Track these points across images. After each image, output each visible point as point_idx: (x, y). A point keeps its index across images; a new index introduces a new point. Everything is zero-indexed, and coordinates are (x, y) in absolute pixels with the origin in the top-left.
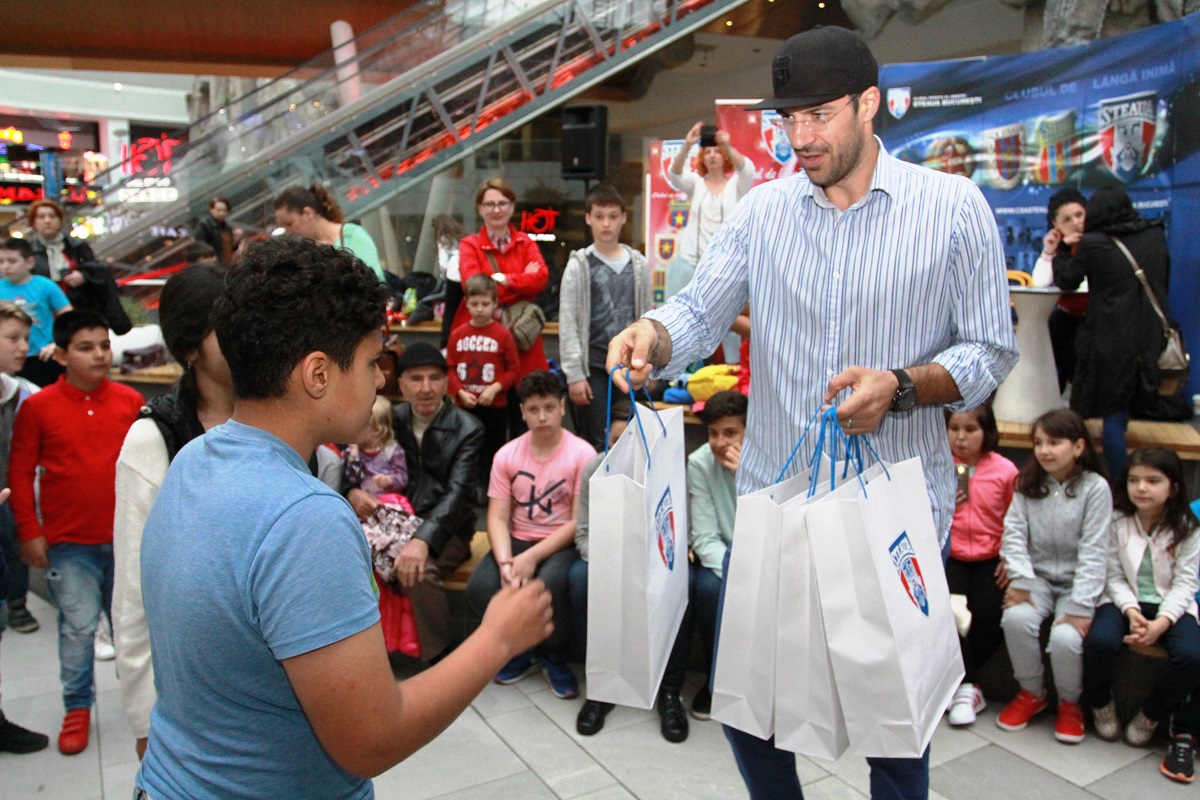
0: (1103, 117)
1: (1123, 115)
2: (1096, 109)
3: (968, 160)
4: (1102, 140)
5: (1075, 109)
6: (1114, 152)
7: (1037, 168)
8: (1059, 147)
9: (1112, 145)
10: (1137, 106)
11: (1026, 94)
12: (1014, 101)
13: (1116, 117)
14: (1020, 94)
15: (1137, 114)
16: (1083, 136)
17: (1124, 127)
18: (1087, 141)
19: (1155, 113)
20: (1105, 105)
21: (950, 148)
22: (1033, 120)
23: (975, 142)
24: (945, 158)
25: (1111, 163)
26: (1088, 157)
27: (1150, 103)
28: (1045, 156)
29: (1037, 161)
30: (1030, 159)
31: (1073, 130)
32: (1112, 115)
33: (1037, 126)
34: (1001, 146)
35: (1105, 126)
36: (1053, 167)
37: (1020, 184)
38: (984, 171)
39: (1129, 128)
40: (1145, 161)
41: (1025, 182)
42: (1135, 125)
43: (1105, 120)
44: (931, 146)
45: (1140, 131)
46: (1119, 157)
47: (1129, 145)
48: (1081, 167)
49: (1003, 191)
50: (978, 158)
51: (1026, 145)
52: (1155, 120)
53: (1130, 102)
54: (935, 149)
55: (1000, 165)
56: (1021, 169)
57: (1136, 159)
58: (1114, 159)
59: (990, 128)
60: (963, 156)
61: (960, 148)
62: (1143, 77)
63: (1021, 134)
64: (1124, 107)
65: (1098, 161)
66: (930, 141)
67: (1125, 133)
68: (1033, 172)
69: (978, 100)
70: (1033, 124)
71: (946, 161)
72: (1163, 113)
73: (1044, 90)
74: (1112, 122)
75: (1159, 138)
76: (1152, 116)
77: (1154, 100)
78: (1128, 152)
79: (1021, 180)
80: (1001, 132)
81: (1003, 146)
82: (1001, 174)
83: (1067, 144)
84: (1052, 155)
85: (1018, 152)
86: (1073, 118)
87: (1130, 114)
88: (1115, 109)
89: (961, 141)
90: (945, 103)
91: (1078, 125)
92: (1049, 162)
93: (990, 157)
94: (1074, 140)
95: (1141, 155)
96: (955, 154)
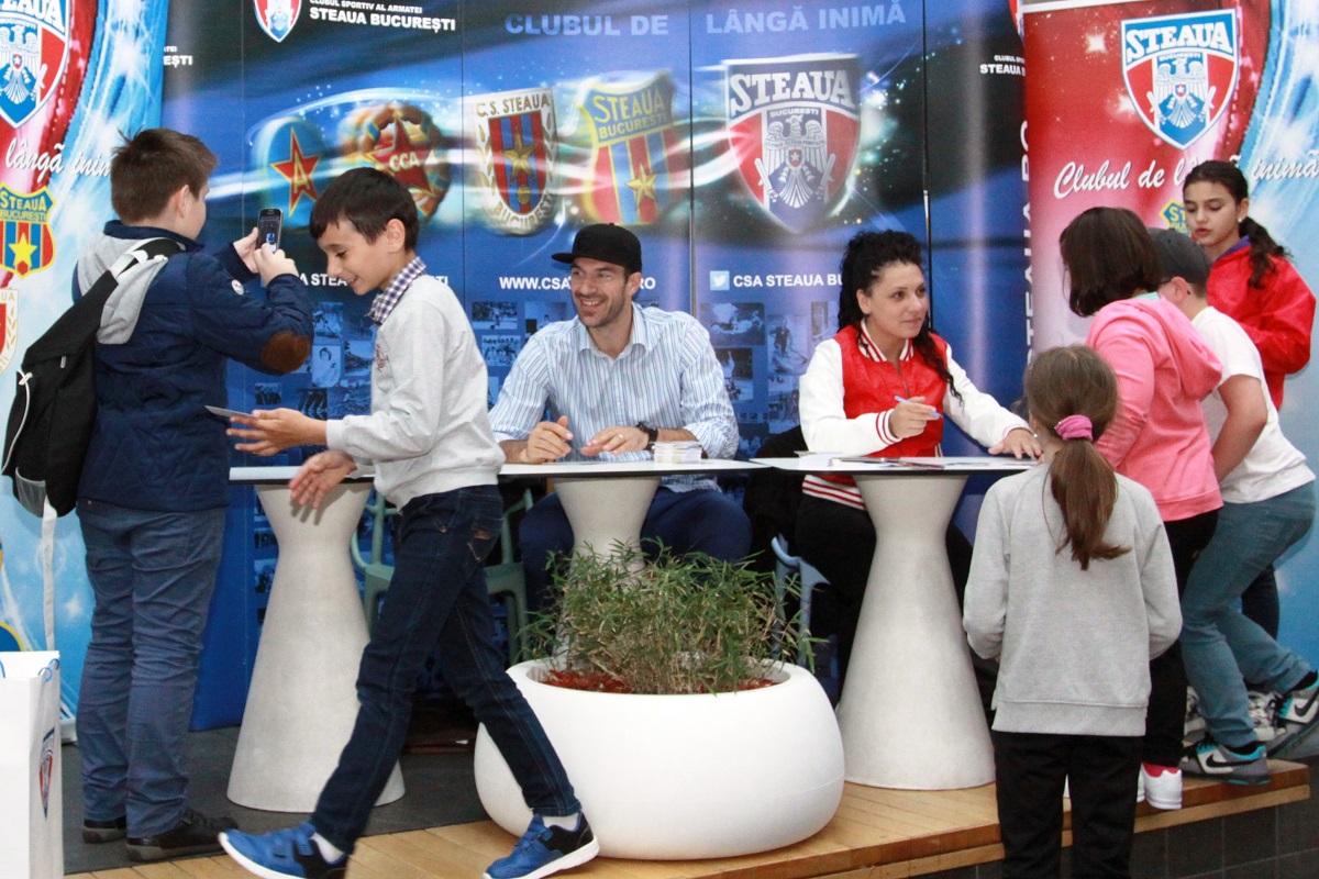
0: (733, 94)
1: (778, 95)
2: (717, 76)
3: (432, 159)
4: (736, 141)
5: (668, 70)
6: (765, 168)
7: (586, 190)
8: (639, 151)
9: (758, 153)
10: (811, 80)
11: (551, 27)
12: (523, 36)
13: (762, 98)
14: (536, 24)
15: (816, 96)
16: (691, 130)
17: (782, 119)
18: (703, 140)
19: (856, 97)
20: (735, 70)
21: (391, 129)
22: (570, 85)
23: (447, 120)
24: (381, 152)
25: (759, 191)
26: (707, 175)
27: (841, 76)
28: (602, 166)
29: (586, 174)
30: (566, 170)
31: (669, 116)
32: (752, 92)
33: (580, 100)
34: (503, 133)
35: (739, 114)
36: (629, 192)
37: (547, 225)
38: (468, 189)
39: (795, 122)
40: (837, 190)
41: (560, 220)
42: (807, 118)
43: (740, 102)
44: (351, 120)
45: (820, 130)
46: (774, 178)
47: (796, 157)
48: (691, 193)
49: (512, 235)
50: (455, 157)
51: (556, 138)
52: (857, 111)
53: (795, 69)
54: (358, 127)
55: (503, 177)
56: (548, 190)
57: (814, 184)
58: (765, 182)
59: (477, 92)
60: (422, 149)
61: (414, 131)
62: (823, 25)
63: (545, 112)
64: (779, 79)
65: (729, 183)
66: (347, 108)
67: (787, 130)
68: (577, 199)
69: (449, 23)
70: (572, 92)
71: (385, 159)
72: (877, 99)
73: (592, 24)
74: (753, 107)
75: (871, 148)
76: (847, 102)
77: (853, 73)
78: (796, 170)
79: (550, 214)
80: (504, 102)
81: (506, 135)
82: (506, 197)
83: (656, 143)
84: (622, 164)
85: (540, 153)
86: (664, 88)
87: (796, 94)
88: (760, 80)
89: (415, 114)
90: (376, 20)
91: (678, 105)
92: (617, 180)
93: (481, 159)
94: (671, 138)
95: (827, 178)
96: (403, 145)
